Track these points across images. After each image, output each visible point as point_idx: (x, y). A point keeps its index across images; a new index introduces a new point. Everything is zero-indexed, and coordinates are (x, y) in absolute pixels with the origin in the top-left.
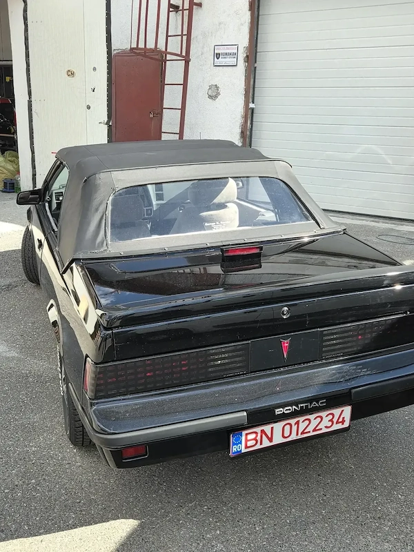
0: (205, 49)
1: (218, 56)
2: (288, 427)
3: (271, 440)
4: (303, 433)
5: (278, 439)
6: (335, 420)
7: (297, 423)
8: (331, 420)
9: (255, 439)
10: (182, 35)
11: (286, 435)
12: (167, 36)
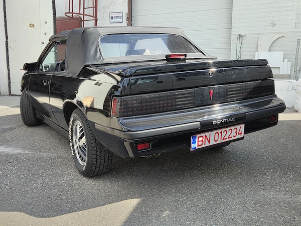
0: (105, 15)
1: (112, 18)
2: (217, 134)
3: (209, 142)
4: (223, 139)
5: (213, 143)
6: (238, 132)
7: (221, 132)
8: (236, 132)
9: (202, 141)
10: (93, 7)
11: (216, 140)
12: (84, 8)
